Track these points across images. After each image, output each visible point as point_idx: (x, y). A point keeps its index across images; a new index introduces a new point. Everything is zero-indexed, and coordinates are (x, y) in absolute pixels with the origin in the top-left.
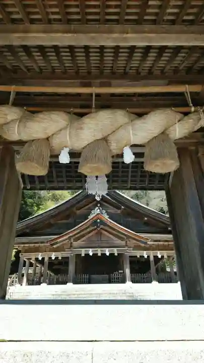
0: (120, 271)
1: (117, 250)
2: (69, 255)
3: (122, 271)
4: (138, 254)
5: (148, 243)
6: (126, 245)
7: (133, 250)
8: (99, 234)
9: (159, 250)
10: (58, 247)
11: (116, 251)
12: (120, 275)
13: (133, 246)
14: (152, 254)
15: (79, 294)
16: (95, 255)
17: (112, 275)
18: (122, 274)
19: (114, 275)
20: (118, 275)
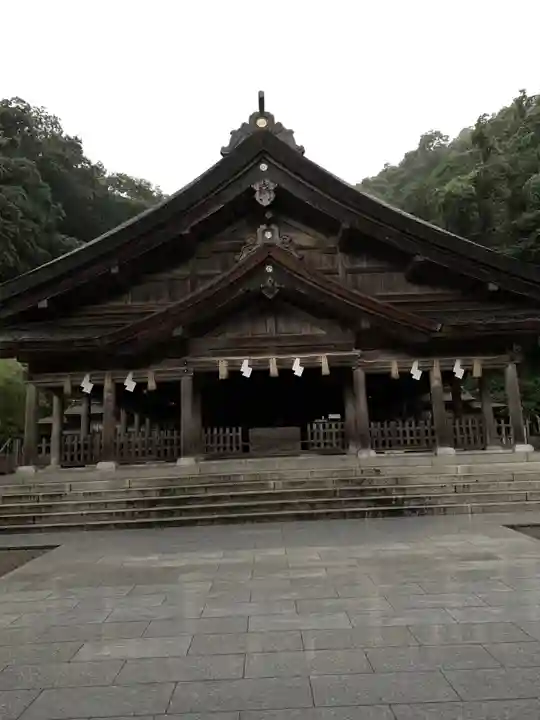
0: (331, 416)
1: (330, 358)
3: (338, 416)
11: (323, 362)
12: (333, 426)
17: (312, 427)
18: (339, 424)
19: (318, 427)
20: (330, 427)
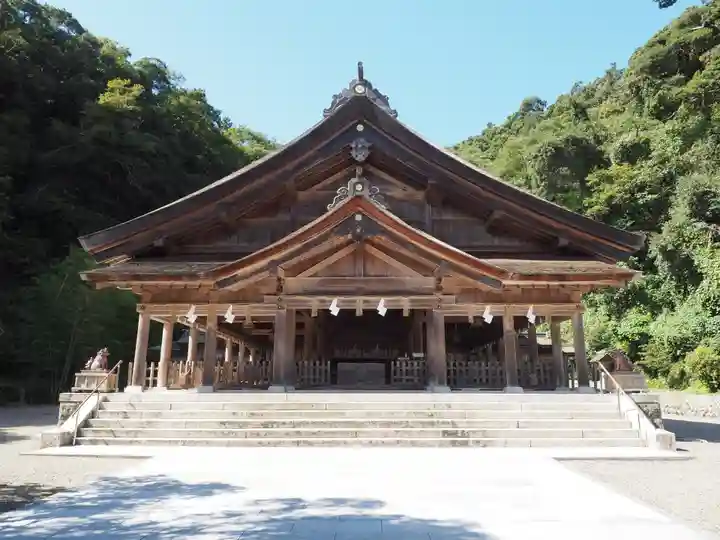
0: (415, 355)
1: (412, 301)
2: (272, 313)
3: (421, 355)
4: (470, 310)
5: (504, 282)
6: (439, 289)
7: (457, 302)
8: (360, 255)
9: (530, 301)
10: (242, 291)
11: (405, 304)
12: (416, 363)
13: (456, 289)
14: (509, 312)
15: (300, 424)
16: (347, 314)
17: (395, 364)
18: (421, 362)
19: (401, 364)
20: (412, 364)
